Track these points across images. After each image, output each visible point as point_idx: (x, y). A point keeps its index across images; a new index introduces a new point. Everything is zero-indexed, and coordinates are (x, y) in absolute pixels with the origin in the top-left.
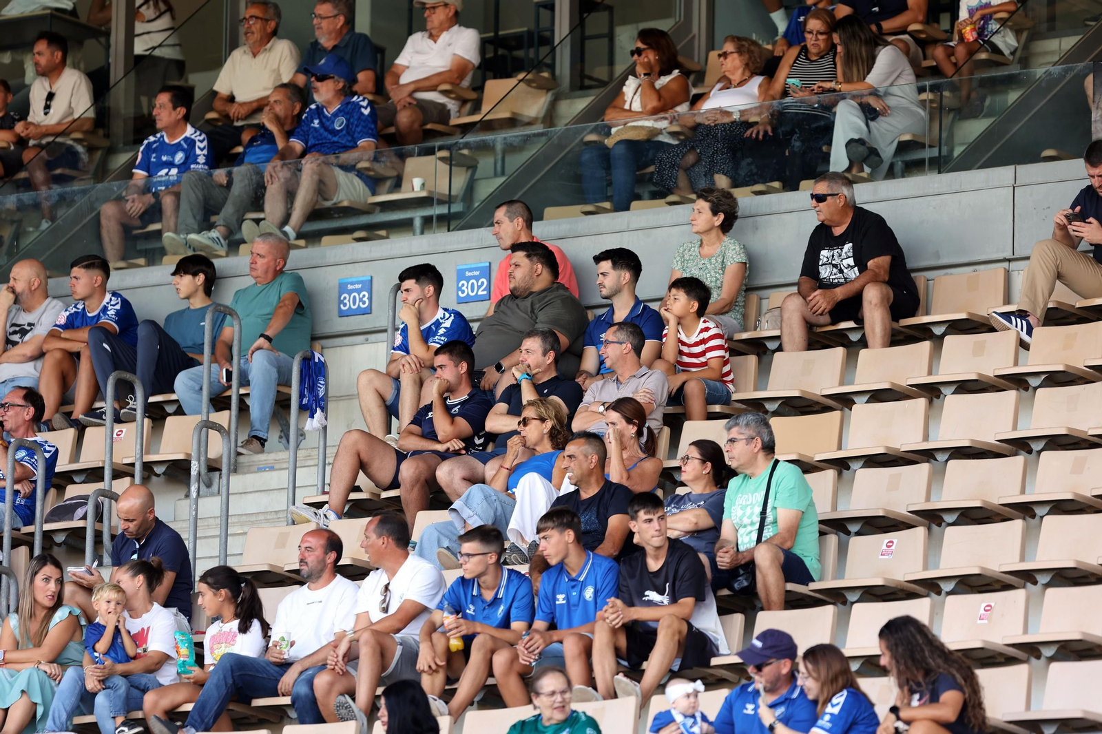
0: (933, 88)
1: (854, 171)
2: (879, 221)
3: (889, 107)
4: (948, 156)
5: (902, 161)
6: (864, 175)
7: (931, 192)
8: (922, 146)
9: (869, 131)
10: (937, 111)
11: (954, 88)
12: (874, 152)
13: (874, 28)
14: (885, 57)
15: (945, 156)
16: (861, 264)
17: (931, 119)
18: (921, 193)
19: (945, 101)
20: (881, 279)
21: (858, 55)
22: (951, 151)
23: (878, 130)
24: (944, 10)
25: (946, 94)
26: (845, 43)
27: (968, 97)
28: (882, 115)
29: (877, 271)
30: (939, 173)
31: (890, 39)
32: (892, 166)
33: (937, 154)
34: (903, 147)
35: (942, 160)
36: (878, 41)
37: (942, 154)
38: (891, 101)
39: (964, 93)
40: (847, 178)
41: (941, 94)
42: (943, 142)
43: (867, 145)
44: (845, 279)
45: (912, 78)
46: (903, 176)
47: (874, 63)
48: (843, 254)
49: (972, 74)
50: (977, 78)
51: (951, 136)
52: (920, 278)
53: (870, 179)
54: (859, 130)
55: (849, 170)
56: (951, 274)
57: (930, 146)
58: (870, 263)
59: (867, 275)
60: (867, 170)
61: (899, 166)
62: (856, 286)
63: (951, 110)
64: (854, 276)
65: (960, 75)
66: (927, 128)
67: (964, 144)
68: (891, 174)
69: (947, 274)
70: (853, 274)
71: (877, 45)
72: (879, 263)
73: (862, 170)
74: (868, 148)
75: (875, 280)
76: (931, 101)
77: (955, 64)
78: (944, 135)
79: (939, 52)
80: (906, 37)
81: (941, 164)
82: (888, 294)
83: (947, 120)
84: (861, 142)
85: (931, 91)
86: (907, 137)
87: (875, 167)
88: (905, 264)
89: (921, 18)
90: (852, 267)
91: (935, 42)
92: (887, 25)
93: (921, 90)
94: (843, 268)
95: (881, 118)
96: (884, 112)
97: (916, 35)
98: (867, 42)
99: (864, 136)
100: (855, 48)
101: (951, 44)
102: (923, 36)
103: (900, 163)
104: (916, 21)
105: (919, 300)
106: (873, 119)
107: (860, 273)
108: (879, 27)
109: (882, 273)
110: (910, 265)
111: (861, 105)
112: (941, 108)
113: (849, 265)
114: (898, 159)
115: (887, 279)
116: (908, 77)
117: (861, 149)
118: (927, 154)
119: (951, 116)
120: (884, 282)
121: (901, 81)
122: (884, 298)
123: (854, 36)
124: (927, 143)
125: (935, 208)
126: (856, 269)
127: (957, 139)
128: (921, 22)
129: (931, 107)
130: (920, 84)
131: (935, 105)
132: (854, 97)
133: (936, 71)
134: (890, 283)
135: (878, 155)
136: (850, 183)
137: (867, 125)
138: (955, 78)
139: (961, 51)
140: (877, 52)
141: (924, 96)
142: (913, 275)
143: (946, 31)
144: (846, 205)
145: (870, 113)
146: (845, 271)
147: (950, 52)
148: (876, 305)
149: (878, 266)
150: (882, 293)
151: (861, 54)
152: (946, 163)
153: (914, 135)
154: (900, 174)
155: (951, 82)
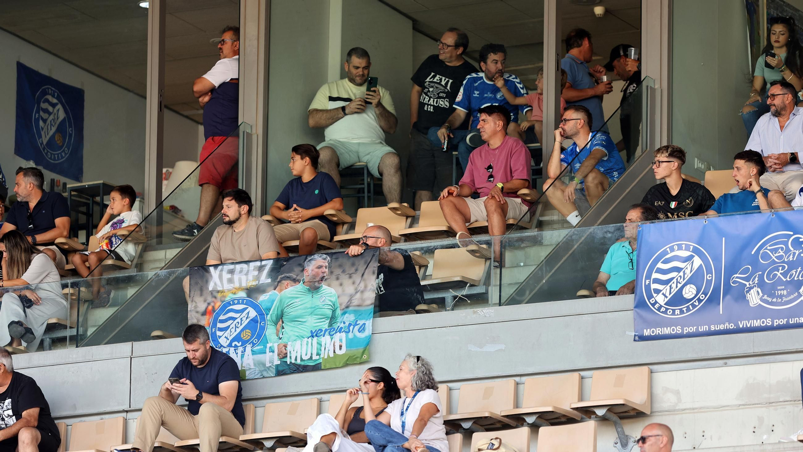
0: (74, 285)
1: (14, 345)
2: (31, 382)
3: (40, 298)
4: (83, 335)
5: (50, 338)
6: (22, 348)
7: (71, 361)
8: (65, 327)
9: (26, 316)
10: (76, 302)
11: (89, 285)
12: (29, 331)
13: (30, 239)
14: (38, 261)
15: (81, 335)
16: (17, 414)
17: (71, 307)
18: (63, 361)
19: (82, 294)
20: (32, 424)
21: (19, 259)
22: (86, 331)
23: (32, 315)
24: (82, 228)
25: (83, 289)
26: (10, 251)
27: (99, 292)
28: (35, 304)
29: (29, 419)
30: (77, 347)
31: (41, 248)
32: (42, 342)
33: (75, 334)
34: (51, 328)
35: (79, 337)
36: (32, 250)
37: (79, 333)
38: (42, 294)
39: (95, 289)
40: (7, 351)
41: (79, 289)
42: (80, 324)
43: (24, 326)
44: (6, 425)
45: (58, 277)
46: (50, 349)
47: (30, 265)
48: (5, 407)
49: (101, 275)
50: (105, 279)
51: (86, 320)
52: (61, 424)
53: (26, 351)
54: (18, 315)
55: (10, 344)
56: (84, 421)
57: (71, 328)
58: (24, 414)
59: (21, 422)
60: (24, 344)
61: (47, 342)
62: (13, 431)
63: (86, 301)
64: (12, 423)
65: (93, 276)
66: (69, 314)
67: (94, 326)
68: (41, 347)
69: (81, 421)
70: (12, 421)
71: (33, 253)
72: (32, 413)
73: (21, 345)
74: (25, 328)
75: (27, 425)
76: (72, 295)
77: (89, 268)
78: (81, 320)
79: (77, 259)
80: (54, 247)
81: (78, 340)
82: (37, 435)
83: (83, 308)
84: (19, 323)
85: (72, 287)
86: (54, 321)
87: (29, 342)
88: (49, 414)
89: (65, 233)
90: (11, 416)
91: (75, 251)
92: (40, 238)
93: (64, 286)
94: (4, 417)
95: (34, 306)
96: (38, 302)
97: (61, 246)
98: (26, 251)
99: (22, 319)
100: (17, 254)
101: (86, 253)
102: (66, 247)
103: (48, 339)
104: (61, 236)
105: (60, 440)
106: (29, 307)
107: (17, 420)
108: (34, 239)
109: (33, 420)
110: (54, 414)
111: (20, 296)
112: (79, 299)
113: (9, 415)
114: (47, 336)
115: (36, 424)
116: (55, 276)
117: (20, 329)
118: (68, 333)
119: (86, 305)
120: (34, 427)
121: (48, 279)
122: (34, 438)
123: (16, 245)
124: (68, 326)
125: (73, 373)
126: (14, 417)
127: (90, 323)
128: (65, 237)
129: (72, 299)
130: (64, 282)
131: (74, 297)
132: (15, 291)
133: (74, 272)
134: (38, 427)
135: (32, 333)
136: (9, 354)
137: (25, 311)
138: (89, 278)
139: (93, 259)
140: (32, 258)
141: (66, 291)
142: (56, 422)
143: (83, 244)
144: (6, 371)
145: (27, 303)
146: (6, 419)
147: (85, 259)
148: (27, 444)
149: (30, 416)
150: (32, 435)
151: (21, 259)
152: (82, 340)
153: (59, 319)
154: (48, 348)
155: (86, 280)
